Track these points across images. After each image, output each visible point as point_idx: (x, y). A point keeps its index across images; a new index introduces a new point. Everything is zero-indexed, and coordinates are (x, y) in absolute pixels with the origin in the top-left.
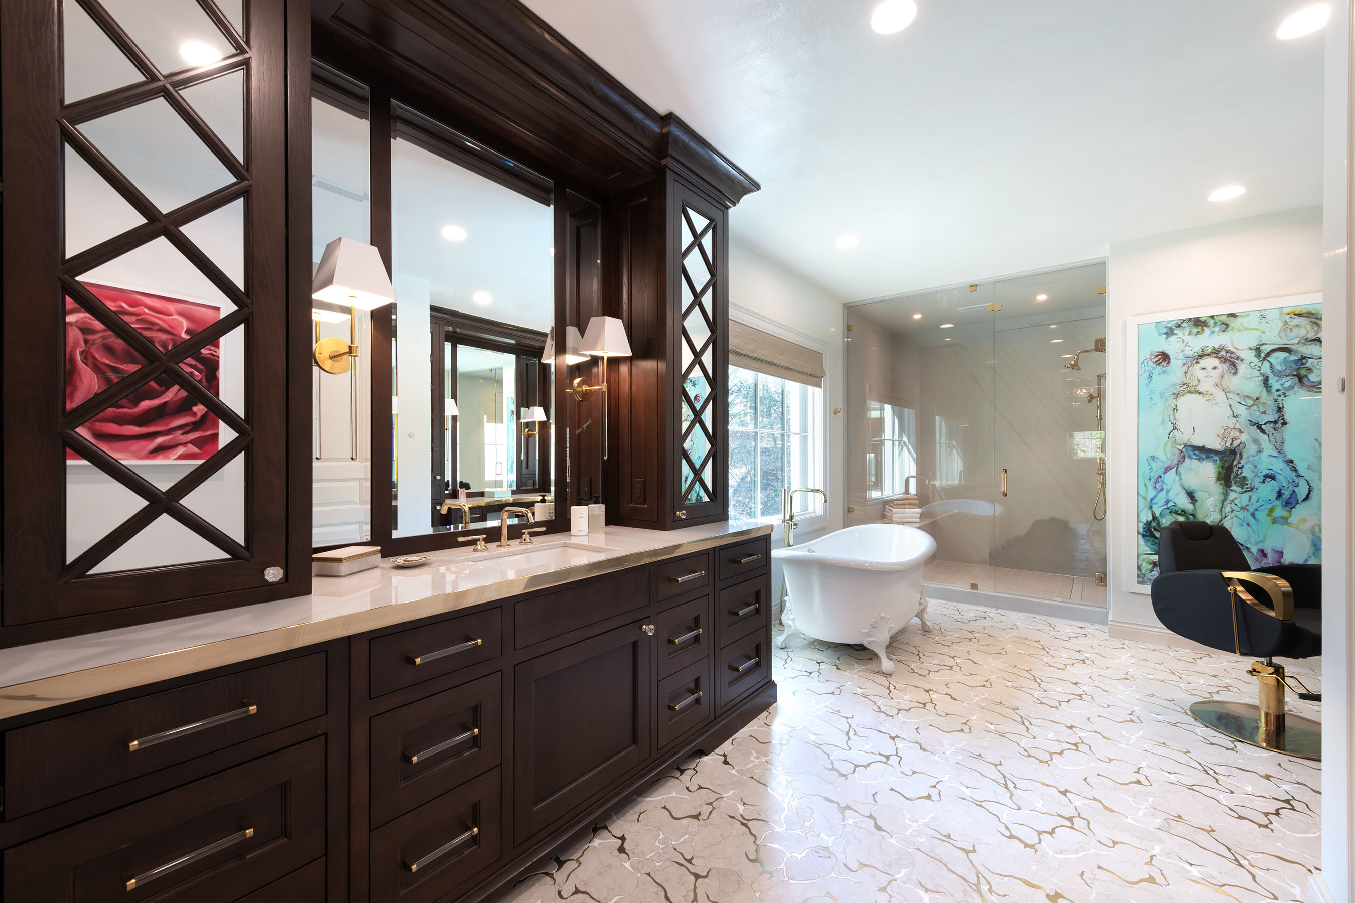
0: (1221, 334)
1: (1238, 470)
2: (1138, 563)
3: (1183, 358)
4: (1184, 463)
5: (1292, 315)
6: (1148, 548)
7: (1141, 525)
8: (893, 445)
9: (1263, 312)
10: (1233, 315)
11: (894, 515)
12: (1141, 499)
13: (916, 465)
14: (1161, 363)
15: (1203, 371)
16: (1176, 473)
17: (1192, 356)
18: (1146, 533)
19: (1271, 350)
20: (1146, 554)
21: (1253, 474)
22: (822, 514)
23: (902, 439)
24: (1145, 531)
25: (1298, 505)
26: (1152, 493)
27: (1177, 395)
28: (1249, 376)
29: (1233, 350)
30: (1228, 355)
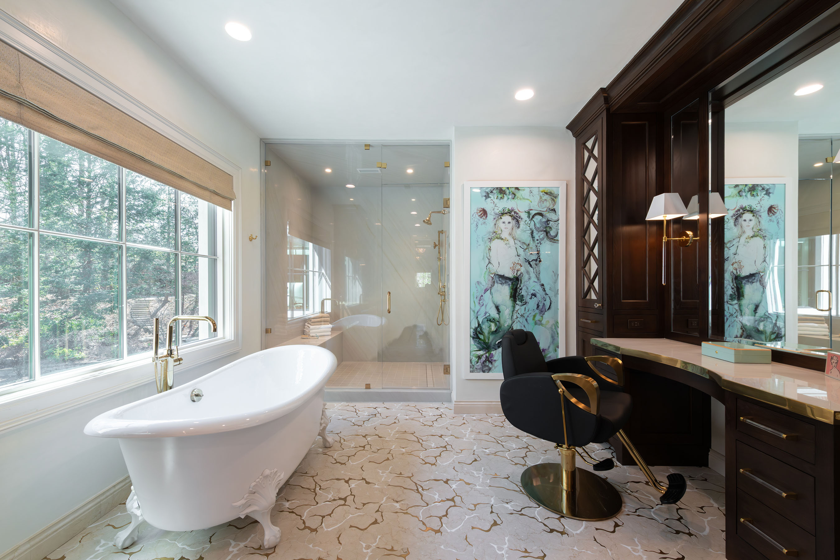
0: (512, 200)
1: (519, 291)
2: (470, 358)
3: (494, 214)
4: (494, 287)
5: (544, 193)
6: (475, 347)
7: (472, 330)
8: (314, 275)
9: (531, 189)
10: (517, 189)
11: (311, 331)
12: (472, 312)
13: (330, 291)
14: (482, 216)
15: (503, 224)
16: (490, 293)
17: (498, 213)
18: (475, 336)
19: (535, 214)
20: (474, 351)
21: (527, 294)
22: (233, 339)
23: (321, 271)
24: (474, 335)
25: (546, 312)
26: (478, 307)
27: (491, 240)
28: (525, 230)
29: (518, 211)
30: (515, 215)
